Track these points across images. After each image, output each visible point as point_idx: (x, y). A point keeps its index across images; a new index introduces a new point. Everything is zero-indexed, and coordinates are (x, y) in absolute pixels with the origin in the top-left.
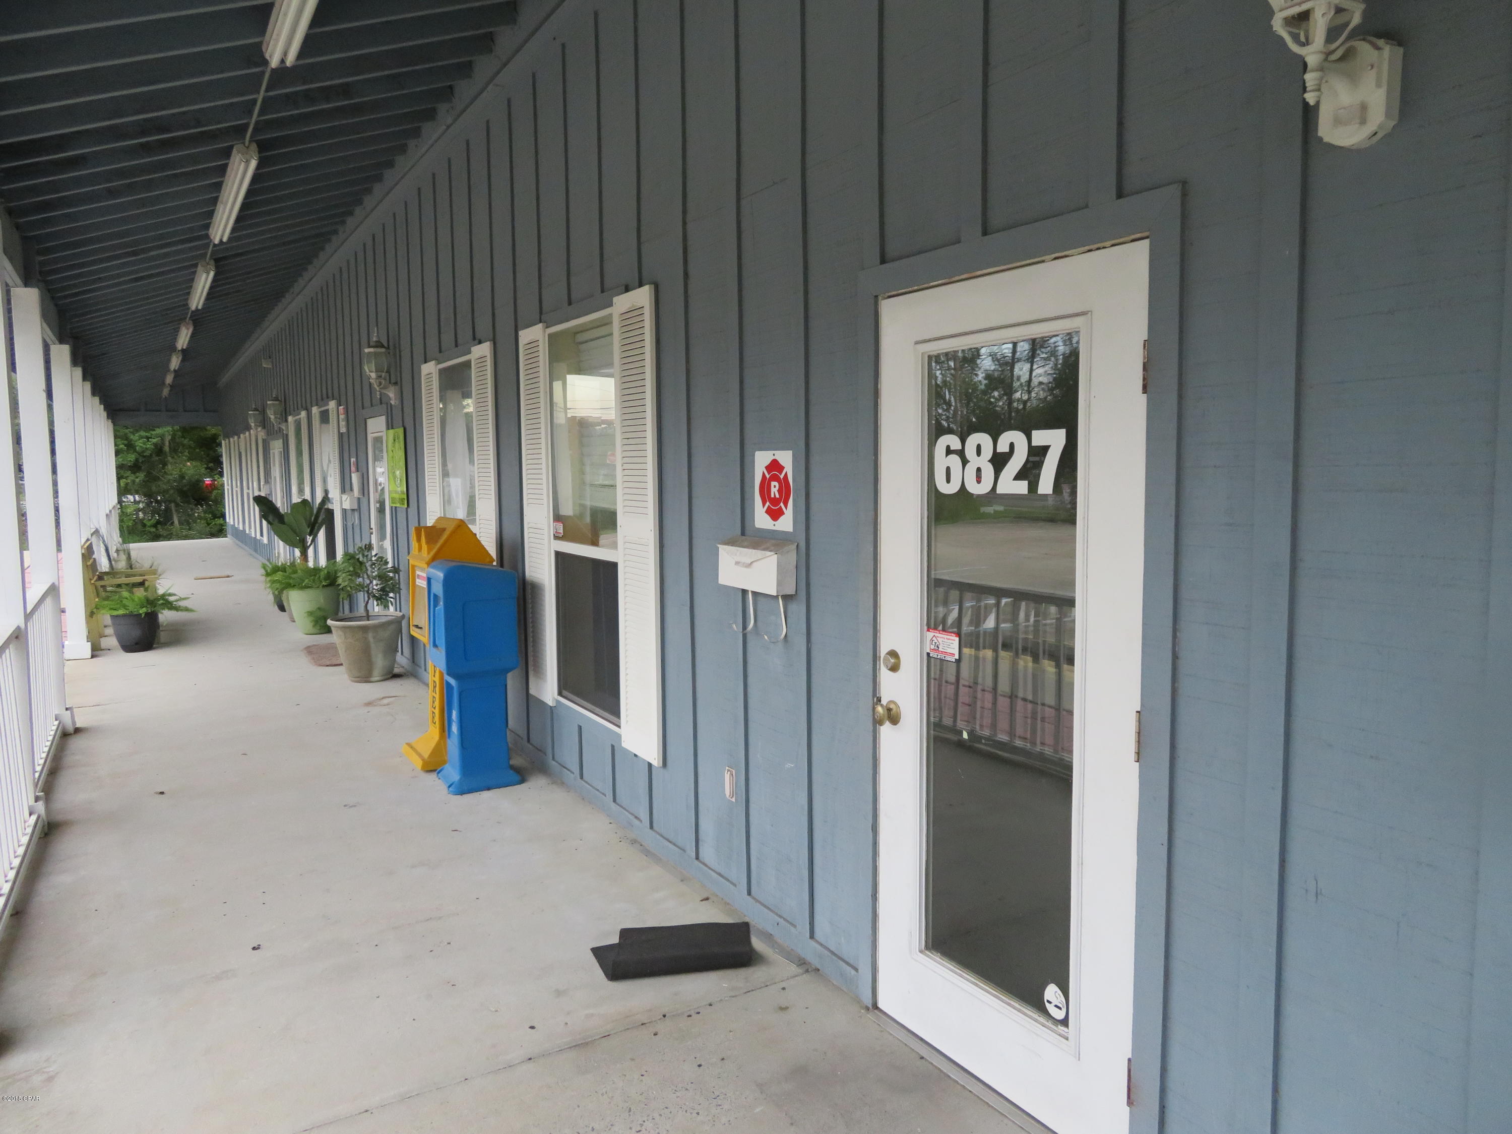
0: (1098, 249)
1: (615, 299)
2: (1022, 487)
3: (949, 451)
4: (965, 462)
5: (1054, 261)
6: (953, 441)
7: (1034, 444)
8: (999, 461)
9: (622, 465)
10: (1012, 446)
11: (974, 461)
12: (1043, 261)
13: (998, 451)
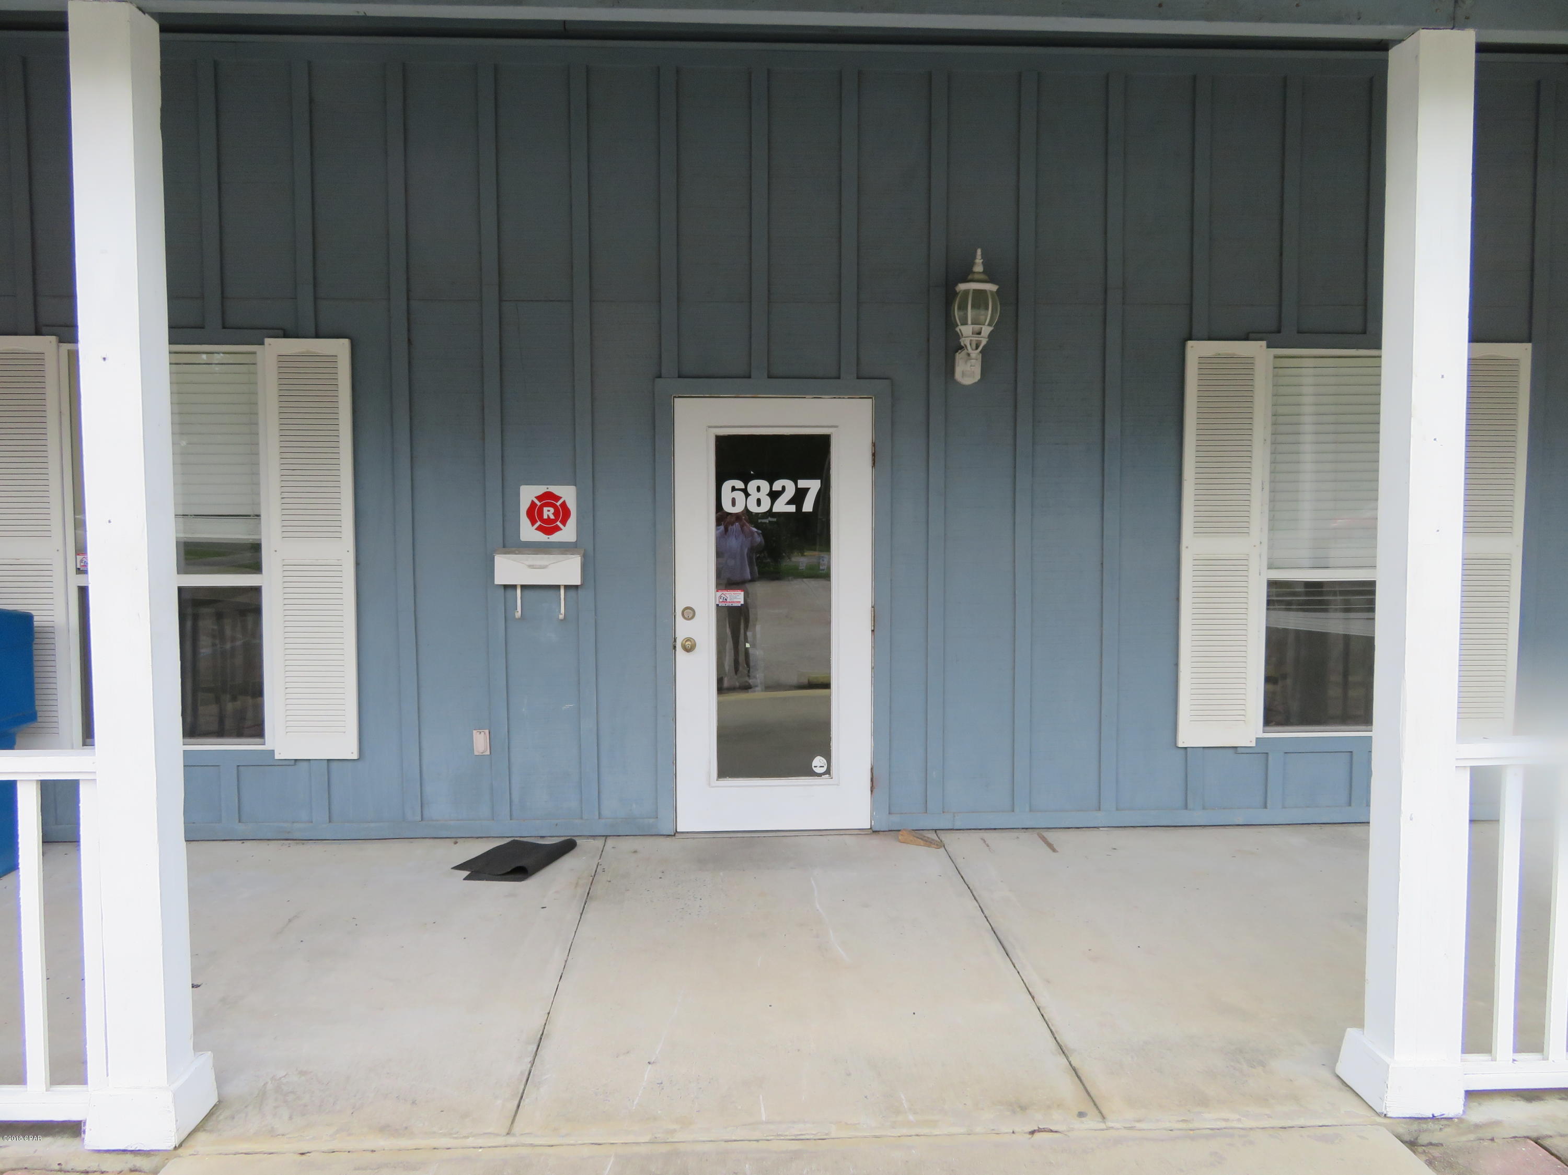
0: (839, 398)
1: (268, 341)
2: (792, 508)
3: (734, 489)
4: (747, 495)
5: (813, 399)
6: (739, 484)
7: (799, 487)
8: (774, 496)
9: (281, 494)
10: (784, 488)
11: (754, 495)
12: (805, 398)
13: (773, 490)
